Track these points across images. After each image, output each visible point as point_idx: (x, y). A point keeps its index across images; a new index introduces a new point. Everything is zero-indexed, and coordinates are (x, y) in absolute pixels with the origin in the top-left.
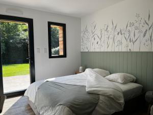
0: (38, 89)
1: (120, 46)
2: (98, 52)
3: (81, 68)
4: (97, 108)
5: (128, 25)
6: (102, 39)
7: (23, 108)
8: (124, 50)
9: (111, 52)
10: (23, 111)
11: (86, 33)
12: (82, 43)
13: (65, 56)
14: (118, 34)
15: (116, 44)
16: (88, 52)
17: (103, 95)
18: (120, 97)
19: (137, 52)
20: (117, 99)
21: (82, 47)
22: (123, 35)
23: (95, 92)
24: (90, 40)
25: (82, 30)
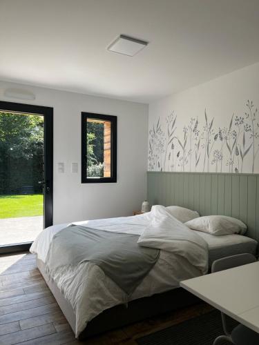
0: (55, 237)
1: (219, 163)
2: (179, 173)
3: (144, 204)
4: (153, 272)
5: (233, 123)
6: (187, 148)
7: (26, 274)
8: (226, 170)
9: (203, 174)
10: (26, 279)
11: (157, 134)
12: (149, 155)
13: (113, 179)
14: (215, 138)
15: (212, 158)
16: (161, 173)
17: (167, 251)
18: (200, 256)
19: (248, 176)
20: (194, 260)
21: (149, 162)
22: (224, 140)
23: (152, 245)
24: (164, 148)
25: (150, 128)
